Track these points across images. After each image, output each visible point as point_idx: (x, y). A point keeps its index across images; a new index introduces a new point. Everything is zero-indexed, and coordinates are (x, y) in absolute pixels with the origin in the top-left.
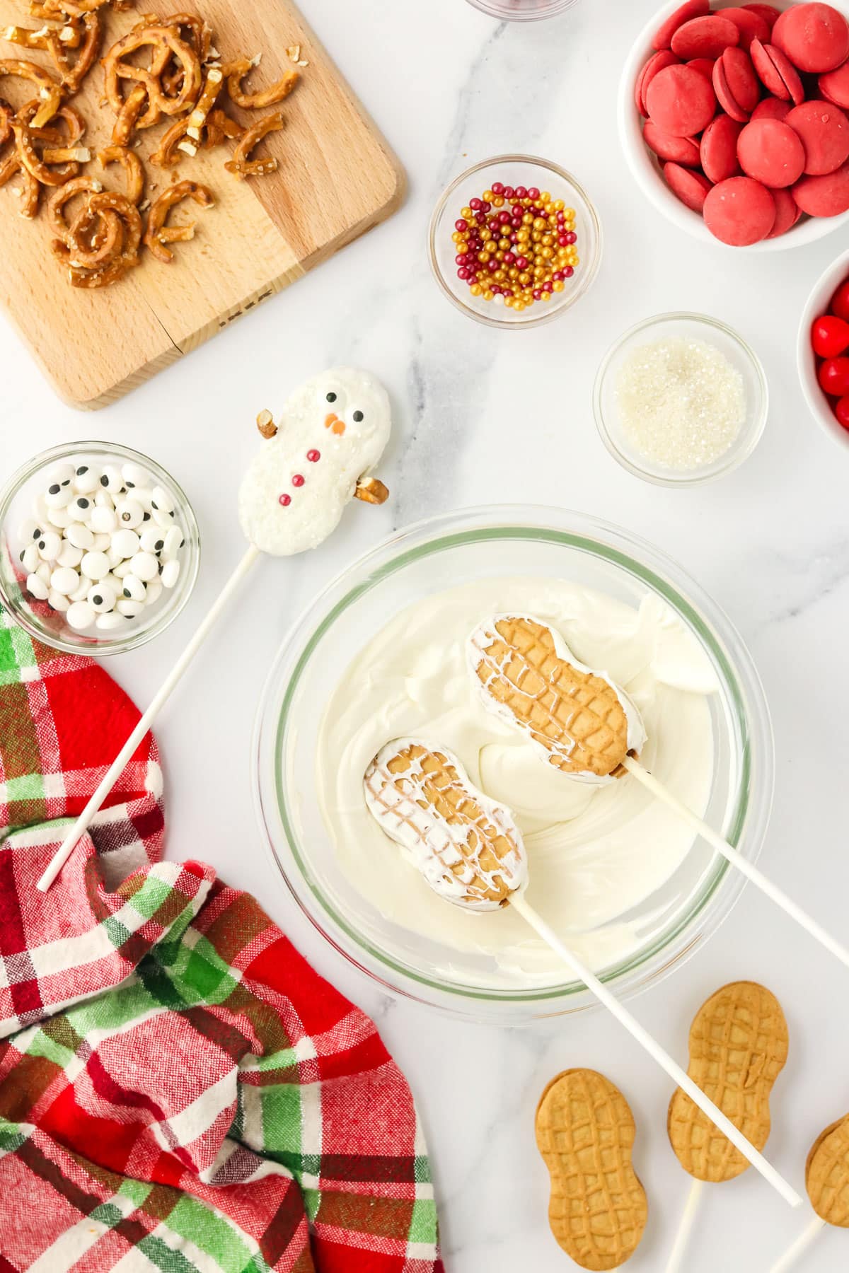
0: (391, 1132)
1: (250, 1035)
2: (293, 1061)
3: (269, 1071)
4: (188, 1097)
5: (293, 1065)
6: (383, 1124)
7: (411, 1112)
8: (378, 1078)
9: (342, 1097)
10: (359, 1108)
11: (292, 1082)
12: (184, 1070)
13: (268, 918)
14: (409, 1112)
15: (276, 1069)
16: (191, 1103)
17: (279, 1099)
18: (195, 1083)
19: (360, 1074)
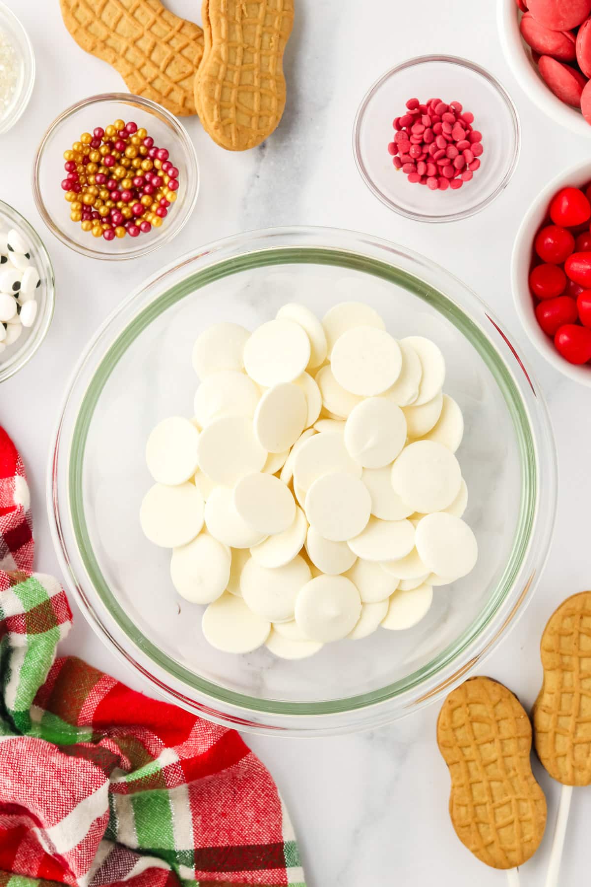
0: (258, 821)
1: (117, 751)
2: (157, 768)
3: (136, 780)
4: (63, 811)
5: (158, 772)
6: (250, 814)
7: (276, 801)
8: (242, 772)
9: (209, 792)
10: (226, 801)
11: (160, 788)
12: (57, 785)
13: (98, 671)
14: (274, 801)
15: (142, 778)
16: (65, 816)
17: (149, 800)
18: (69, 797)
19: (224, 771)
